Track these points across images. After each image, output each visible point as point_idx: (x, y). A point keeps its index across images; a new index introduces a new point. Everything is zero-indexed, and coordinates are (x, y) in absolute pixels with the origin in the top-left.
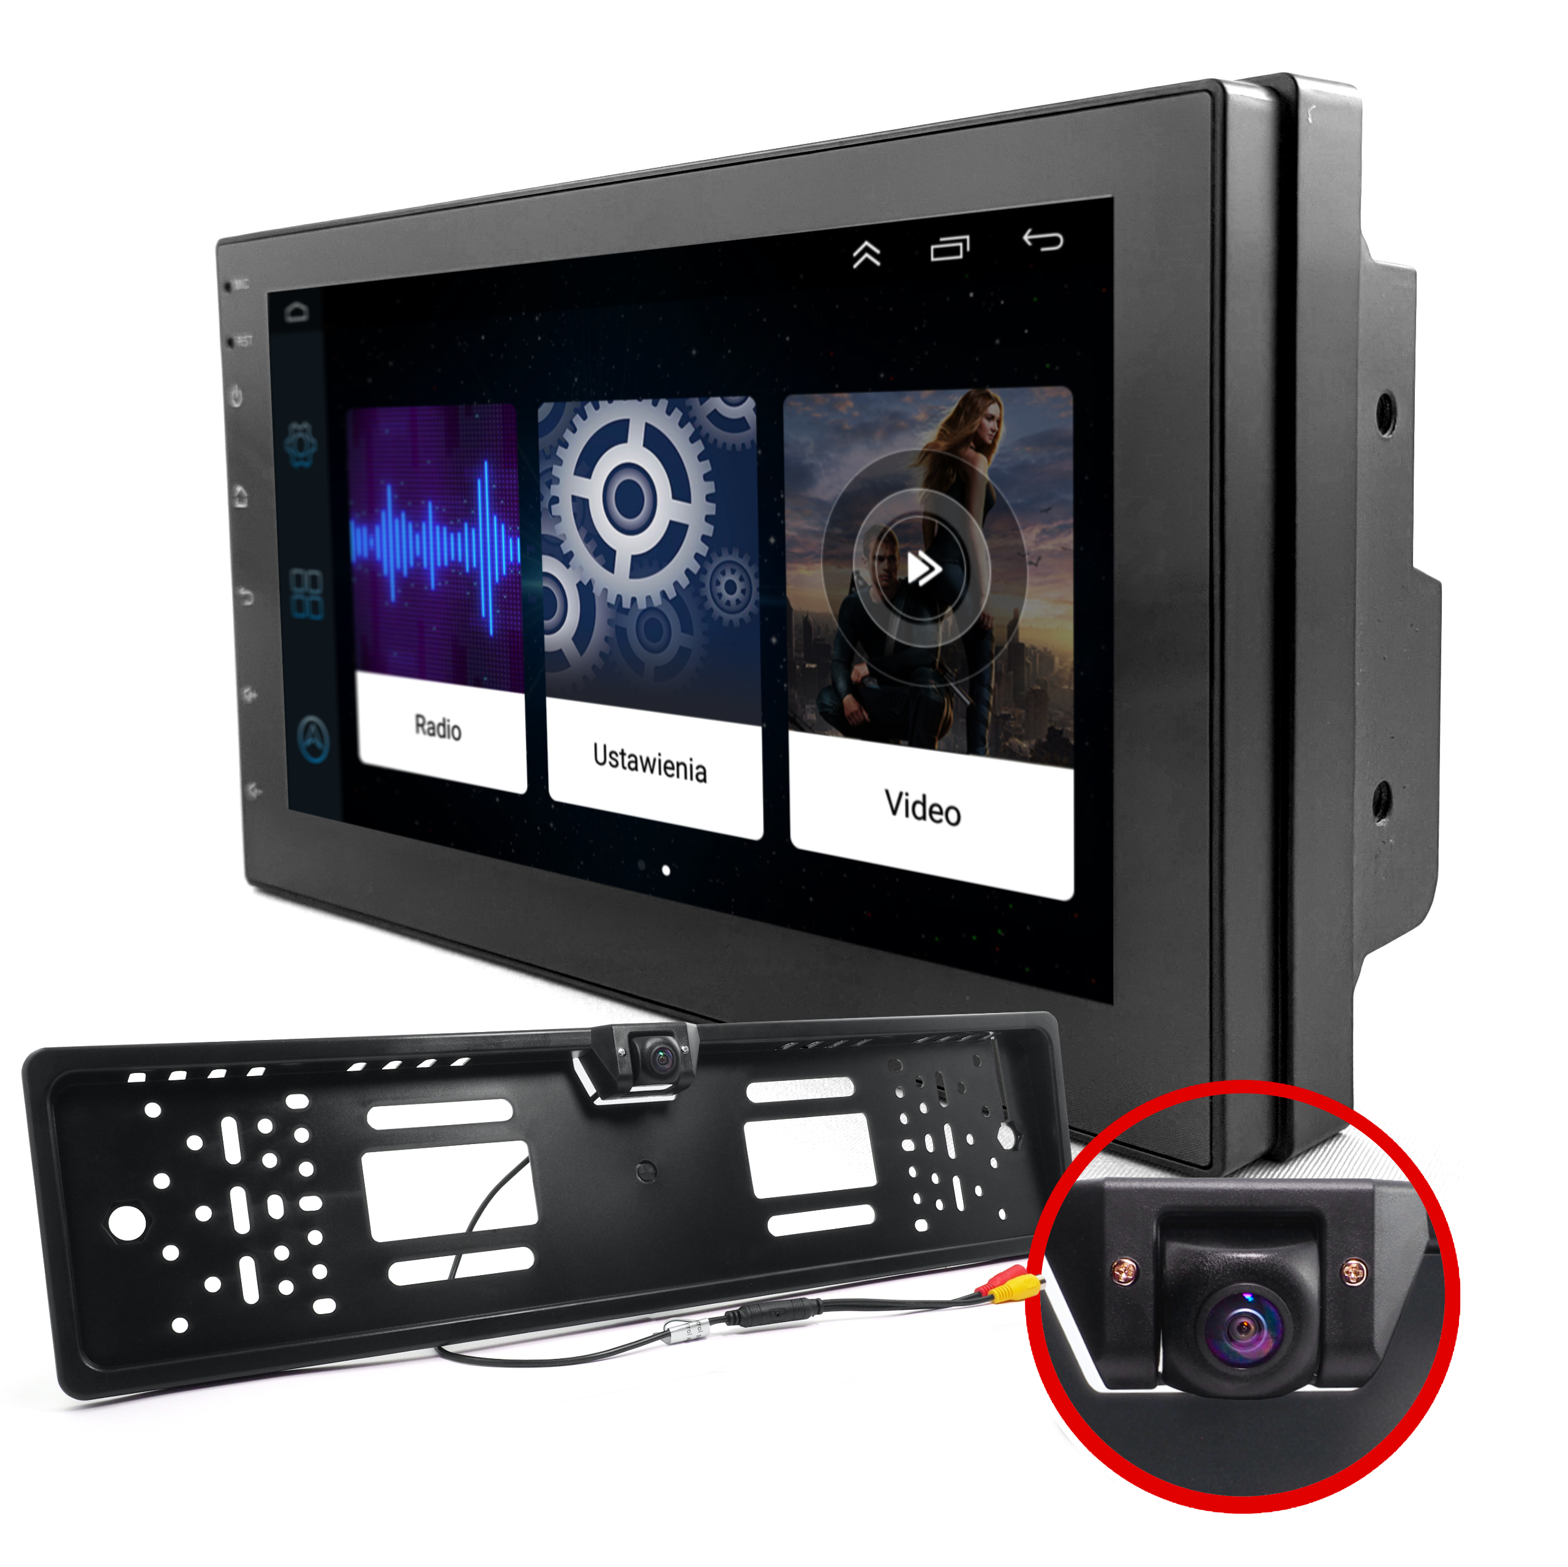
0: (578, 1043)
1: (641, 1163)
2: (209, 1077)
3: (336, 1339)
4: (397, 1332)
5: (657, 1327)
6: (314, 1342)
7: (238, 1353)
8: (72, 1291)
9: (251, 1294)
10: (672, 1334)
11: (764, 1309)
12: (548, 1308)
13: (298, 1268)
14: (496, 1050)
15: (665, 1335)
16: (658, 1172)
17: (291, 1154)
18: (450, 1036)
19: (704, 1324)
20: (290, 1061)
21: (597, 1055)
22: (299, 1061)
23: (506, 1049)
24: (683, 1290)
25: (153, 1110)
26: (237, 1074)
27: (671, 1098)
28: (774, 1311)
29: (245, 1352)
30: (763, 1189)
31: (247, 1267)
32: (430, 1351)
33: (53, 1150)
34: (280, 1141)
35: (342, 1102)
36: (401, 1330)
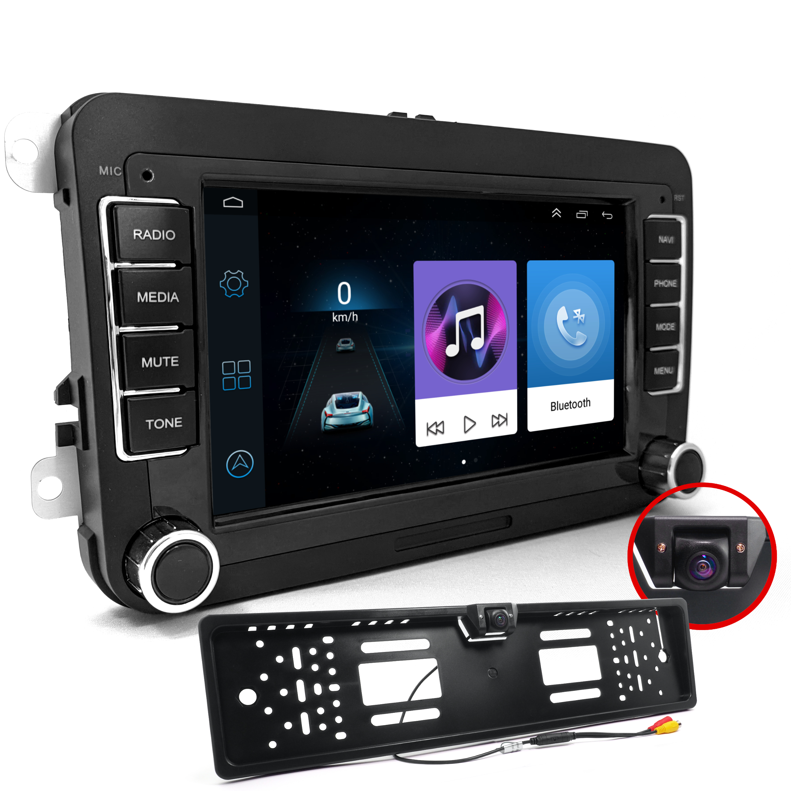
0: (460, 613)
1: (490, 669)
2: (286, 628)
3: (346, 751)
4: (375, 748)
5: (498, 746)
6: (336, 753)
7: (300, 757)
8: (222, 729)
9: (306, 730)
10: (505, 749)
11: (548, 737)
12: (446, 737)
13: (328, 718)
14: (422, 616)
15: (502, 749)
16: (498, 673)
17: (325, 665)
18: (400, 609)
19: (520, 744)
20: (325, 621)
21: (470, 618)
22: (329, 621)
23: (426, 616)
24: (510, 728)
25: (260, 644)
26: (300, 627)
27: (505, 638)
28: (553, 738)
29: (303, 757)
30: (548, 681)
31: (304, 717)
32: (391, 757)
33: (213, 663)
34: (320, 658)
35: (349, 640)
36: (377, 747)
